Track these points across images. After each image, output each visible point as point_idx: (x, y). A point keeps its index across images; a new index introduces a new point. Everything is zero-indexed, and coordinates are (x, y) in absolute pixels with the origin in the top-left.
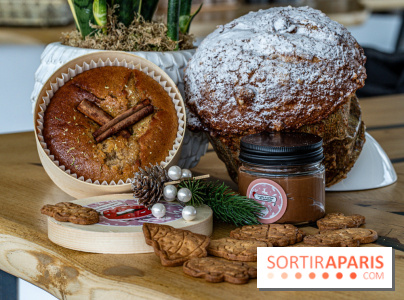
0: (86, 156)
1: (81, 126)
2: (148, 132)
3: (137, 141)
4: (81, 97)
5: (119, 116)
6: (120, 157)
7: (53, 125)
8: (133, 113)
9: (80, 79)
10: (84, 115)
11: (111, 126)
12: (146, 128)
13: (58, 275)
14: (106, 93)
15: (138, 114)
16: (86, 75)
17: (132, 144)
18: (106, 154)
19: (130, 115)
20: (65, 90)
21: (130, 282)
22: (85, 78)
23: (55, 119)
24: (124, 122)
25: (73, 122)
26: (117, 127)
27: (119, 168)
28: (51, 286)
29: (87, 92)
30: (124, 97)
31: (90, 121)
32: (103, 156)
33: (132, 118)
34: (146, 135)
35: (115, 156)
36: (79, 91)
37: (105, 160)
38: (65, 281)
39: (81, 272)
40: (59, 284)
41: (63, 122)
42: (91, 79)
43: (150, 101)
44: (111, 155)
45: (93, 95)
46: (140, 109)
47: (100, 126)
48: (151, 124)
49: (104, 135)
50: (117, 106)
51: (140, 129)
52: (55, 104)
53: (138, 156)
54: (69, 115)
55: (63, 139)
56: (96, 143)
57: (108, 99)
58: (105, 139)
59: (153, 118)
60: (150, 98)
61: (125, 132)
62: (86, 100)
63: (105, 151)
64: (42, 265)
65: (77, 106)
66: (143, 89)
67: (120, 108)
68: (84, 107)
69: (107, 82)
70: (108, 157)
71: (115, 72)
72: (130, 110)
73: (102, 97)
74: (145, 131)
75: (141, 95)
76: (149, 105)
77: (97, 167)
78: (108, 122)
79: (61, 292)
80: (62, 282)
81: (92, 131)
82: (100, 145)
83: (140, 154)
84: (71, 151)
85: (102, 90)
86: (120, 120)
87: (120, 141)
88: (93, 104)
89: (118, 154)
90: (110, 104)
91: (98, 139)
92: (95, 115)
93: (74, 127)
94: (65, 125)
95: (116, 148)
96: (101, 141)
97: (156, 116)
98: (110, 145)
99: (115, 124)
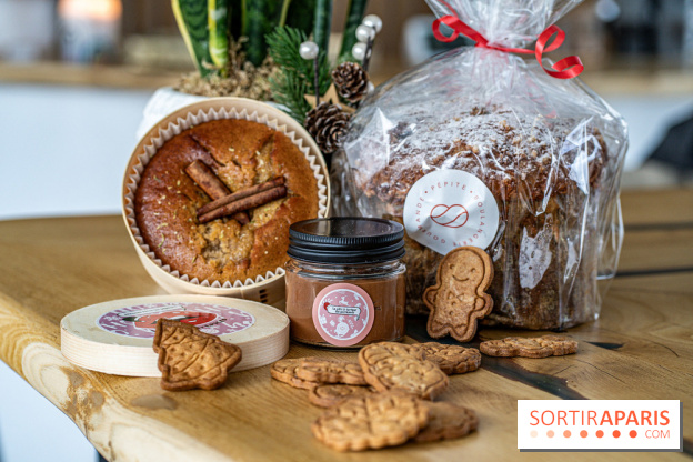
0: (180, 239)
1: (184, 196)
2: (270, 223)
3: (253, 232)
4: (194, 157)
5: (238, 193)
6: (225, 250)
7: (150, 186)
8: (258, 192)
9: (201, 130)
10: (192, 181)
11: (224, 205)
12: (270, 216)
13: (85, 402)
14: (228, 158)
15: (264, 195)
16: (211, 127)
17: (246, 235)
18: (207, 241)
19: (253, 194)
20: (178, 141)
21: (156, 417)
22: (207, 131)
23: (153, 180)
24: (242, 202)
25: (175, 188)
26: (230, 207)
27: (219, 264)
28: (77, 416)
29: (205, 150)
30: (251, 167)
31: (199, 191)
32: (202, 242)
33: (253, 199)
34: (266, 226)
35: (218, 247)
36: (195, 147)
37: (203, 250)
38: (90, 410)
39: (107, 400)
40: (84, 415)
41: (163, 185)
42: (214, 133)
43: (285, 179)
44: (214, 243)
45: (212, 156)
46: (268, 189)
47: (212, 200)
48: (277, 213)
49: (211, 215)
50: (240, 177)
51: (261, 217)
52: (159, 159)
53: (249, 253)
54: (173, 177)
55: (156, 207)
56: (197, 224)
57: (230, 165)
58: (212, 220)
59: (282, 206)
60: (286, 176)
61: (242, 216)
62: (200, 161)
63: (206, 236)
64: (73, 387)
65: (185, 166)
66: (279, 162)
67: (243, 182)
68: (194, 171)
69: (234, 142)
70: (208, 247)
71: (250, 130)
72: (255, 187)
73: (222, 161)
74: (267, 220)
75: (275, 170)
76: (282, 185)
77: (190, 257)
78: (221, 197)
79: (86, 425)
80: (88, 412)
81: (198, 205)
82: (202, 228)
83: (252, 252)
84: (162, 228)
85: (225, 152)
86: (238, 199)
87: (231, 227)
88: (208, 169)
89: (222, 245)
90: (231, 174)
91: (202, 219)
92: (208, 184)
93: (175, 195)
94: (164, 190)
95: (221, 236)
96: (205, 223)
97: (287, 203)
98: (216, 231)
99: (229, 203)
